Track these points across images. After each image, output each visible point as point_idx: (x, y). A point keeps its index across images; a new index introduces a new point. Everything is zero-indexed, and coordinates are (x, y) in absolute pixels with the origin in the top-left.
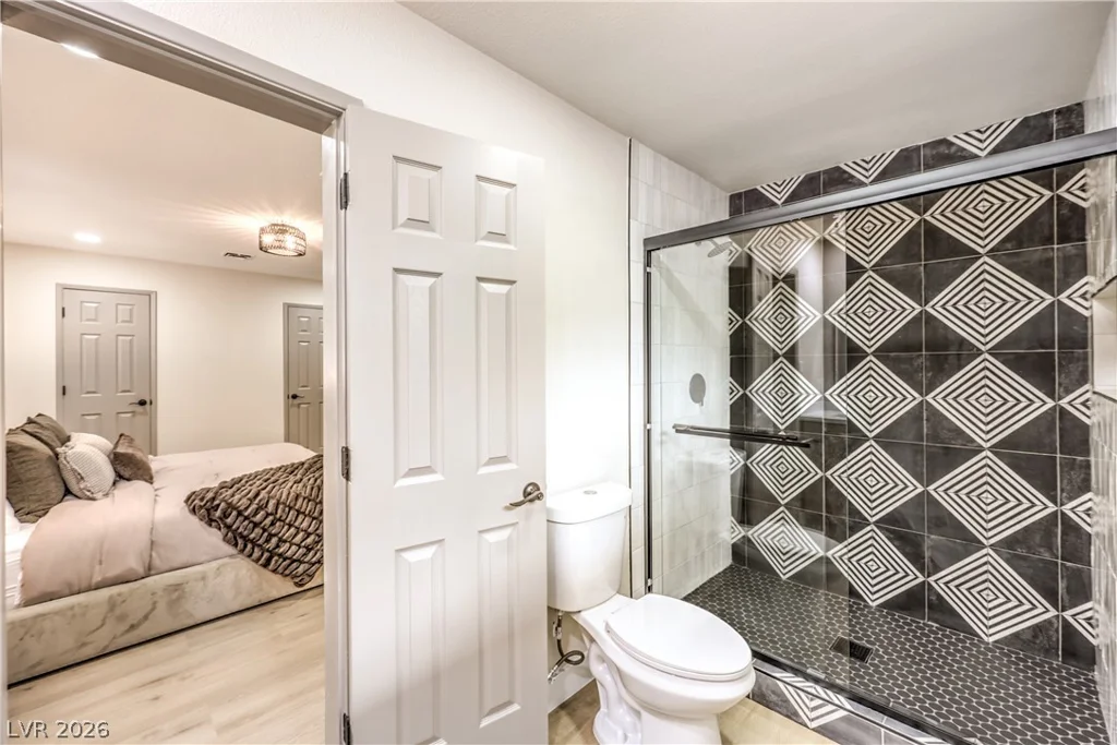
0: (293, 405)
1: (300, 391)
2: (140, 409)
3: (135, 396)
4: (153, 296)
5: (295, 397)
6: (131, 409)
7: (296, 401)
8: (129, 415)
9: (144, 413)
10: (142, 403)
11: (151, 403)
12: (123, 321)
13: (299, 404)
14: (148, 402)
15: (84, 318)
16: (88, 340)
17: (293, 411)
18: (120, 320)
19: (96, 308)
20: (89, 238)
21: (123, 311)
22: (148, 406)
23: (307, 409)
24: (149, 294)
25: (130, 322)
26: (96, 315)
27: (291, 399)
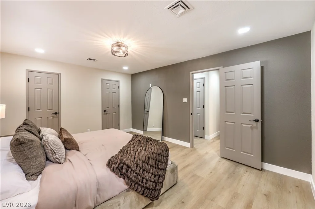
0: (104, 114)
1: (106, 109)
2: (55, 116)
3: (53, 111)
4: (59, 75)
5: (105, 111)
6: (52, 115)
7: (105, 112)
8: (52, 118)
9: (57, 117)
10: (56, 113)
11: (59, 114)
12: (49, 84)
13: (106, 113)
14: (58, 113)
15: (36, 83)
16: (37, 90)
17: (105, 116)
18: (48, 83)
19: (40, 79)
20: (40, 51)
21: (49, 81)
22: (58, 115)
23: (109, 115)
24: (58, 74)
25: (52, 84)
26: (40, 81)
27: (104, 112)
